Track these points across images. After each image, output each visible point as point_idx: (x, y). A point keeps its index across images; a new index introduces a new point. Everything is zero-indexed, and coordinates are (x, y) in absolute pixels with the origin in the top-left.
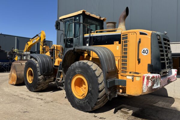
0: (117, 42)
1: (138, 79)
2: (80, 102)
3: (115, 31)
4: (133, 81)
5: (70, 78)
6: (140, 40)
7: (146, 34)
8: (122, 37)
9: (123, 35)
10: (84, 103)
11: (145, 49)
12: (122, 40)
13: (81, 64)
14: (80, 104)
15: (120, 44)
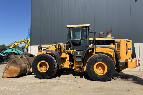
0: (113, 44)
1: (134, 61)
2: (102, 77)
3: (106, 38)
4: (131, 62)
5: (93, 64)
6: (127, 44)
7: (129, 42)
8: (115, 42)
9: (116, 41)
10: (105, 77)
11: (129, 48)
12: (115, 43)
13: (101, 56)
14: (102, 78)
15: (114, 45)
